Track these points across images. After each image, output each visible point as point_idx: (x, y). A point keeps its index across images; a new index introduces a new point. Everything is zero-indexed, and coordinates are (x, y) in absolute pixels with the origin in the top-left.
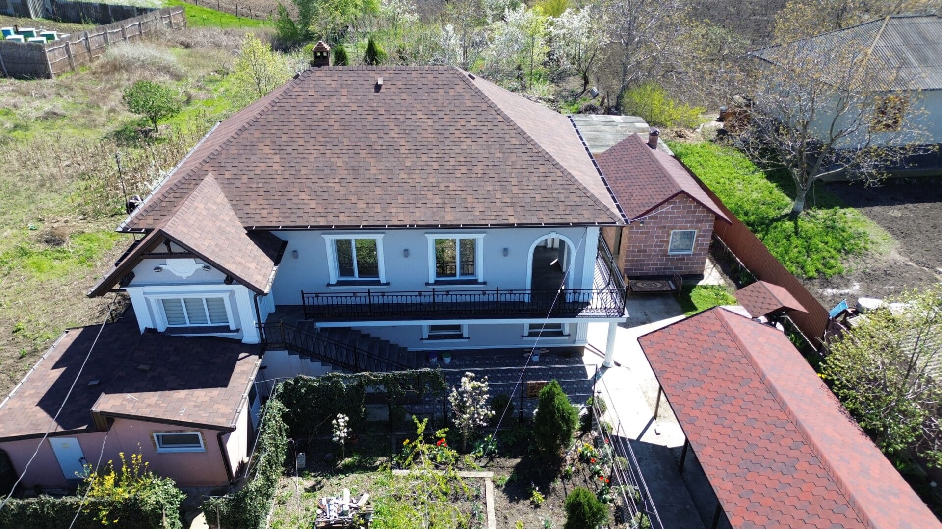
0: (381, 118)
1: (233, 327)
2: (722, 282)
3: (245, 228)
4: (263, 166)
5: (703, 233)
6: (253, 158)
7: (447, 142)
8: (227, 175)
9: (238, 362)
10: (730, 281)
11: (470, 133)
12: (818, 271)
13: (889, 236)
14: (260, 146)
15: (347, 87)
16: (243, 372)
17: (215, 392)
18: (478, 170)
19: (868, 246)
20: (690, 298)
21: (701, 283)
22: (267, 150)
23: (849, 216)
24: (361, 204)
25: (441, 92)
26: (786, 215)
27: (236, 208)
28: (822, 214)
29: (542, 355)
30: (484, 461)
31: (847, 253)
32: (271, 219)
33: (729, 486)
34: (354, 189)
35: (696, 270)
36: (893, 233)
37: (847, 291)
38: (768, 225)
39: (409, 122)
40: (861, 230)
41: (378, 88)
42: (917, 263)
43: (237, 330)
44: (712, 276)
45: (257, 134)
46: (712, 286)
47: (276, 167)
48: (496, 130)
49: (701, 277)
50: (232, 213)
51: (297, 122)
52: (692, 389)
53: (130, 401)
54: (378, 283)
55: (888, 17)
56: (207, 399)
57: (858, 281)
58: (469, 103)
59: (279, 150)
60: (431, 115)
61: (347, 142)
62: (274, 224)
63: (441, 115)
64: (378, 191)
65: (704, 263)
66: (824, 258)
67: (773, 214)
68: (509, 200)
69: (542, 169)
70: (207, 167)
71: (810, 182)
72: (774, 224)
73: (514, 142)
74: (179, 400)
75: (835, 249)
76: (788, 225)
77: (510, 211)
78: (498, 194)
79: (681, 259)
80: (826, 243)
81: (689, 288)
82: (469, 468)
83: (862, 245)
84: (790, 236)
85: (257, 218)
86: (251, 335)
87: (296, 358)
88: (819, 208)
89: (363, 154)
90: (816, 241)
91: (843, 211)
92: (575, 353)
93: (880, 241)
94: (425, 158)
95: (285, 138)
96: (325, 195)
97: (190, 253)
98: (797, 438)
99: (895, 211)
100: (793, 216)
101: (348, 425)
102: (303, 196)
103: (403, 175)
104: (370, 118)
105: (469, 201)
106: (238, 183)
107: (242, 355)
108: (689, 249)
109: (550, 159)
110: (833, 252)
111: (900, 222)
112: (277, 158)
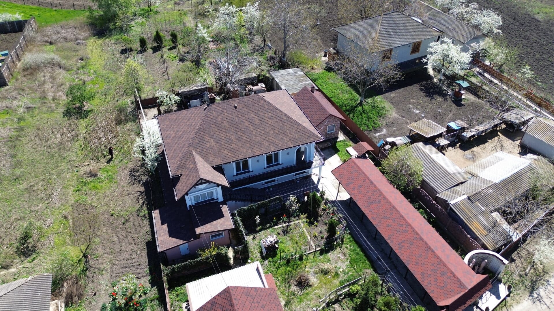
0: (240, 118)
1: (215, 198)
2: (344, 138)
3: (212, 167)
4: (209, 144)
5: (337, 124)
6: (205, 142)
7: (264, 123)
8: (198, 150)
9: (222, 208)
10: (347, 137)
11: (270, 118)
12: (373, 127)
13: (392, 106)
14: (205, 137)
15: (226, 109)
16: (225, 211)
17: (223, 219)
18: (276, 131)
19: (386, 112)
20: (336, 147)
21: (338, 140)
22: (208, 138)
23: (379, 99)
24: (245, 151)
25: (256, 105)
26: (358, 104)
27: (206, 161)
28: (370, 100)
29: (300, 180)
30: (297, 218)
31: (380, 117)
32: (219, 162)
33: (366, 209)
34: (240, 146)
35: (337, 136)
36: (393, 105)
37: (382, 133)
38: (354, 110)
39: (250, 118)
40: (383, 105)
41: (236, 107)
42: (401, 116)
43: (217, 199)
44: (341, 137)
45: (202, 133)
46: (342, 140)
47: (213, 144)
48: (278, 115)
49: (338, 138)
50: (206, 163)
51: (214, 126)
52: (351, 185)
53: (203, 228)
54: (249, 172)
55: (382, 15)
56: (222, 222)
57: (385, 128)
58: (267, 107)
59: (212, 137)
60: (256, 114)
61: (232, 130)
62: (220, 164)
63: (259, 113)
64: (248, 145)
65: (338, 133)
66: (373, 121)
67: (354, 104)
68: (288, 139)
69: (295, 126)
70: (190, 149)
71: (365, 90)
72: (356, 109)
73: (285, 118)
74: (215, 224)
75: (376, 116)
76: (360, 108)
77: (290, 142)
78: (285, 138)
79: (331, 134)
80: (373, 114)
81: (335, 142)
82: (294, 221)
83: (384, 112)
84: (361, 113)
85: (214, 163)
86: (221, 199)
87: (234, 202)
88: (369, 98)
89: (239, 133)
90: (370, 114)
91: (376, 97)
92: (309, 176)
93: (390, 109)
94: (259, 130)
95: (212, 133)
96: (232, 150)
97: (207, 182)
98: (380, 194)
99: (392, 94)
100: (361, 104)
101: (259, 218)
102: (225, 152)
103: (254, 138)
104: (237, 119)
105: (277, 142)
106: (203, 152)
107: (221, 206)
108: (333, 130)
109: (297, 122)
110: (376, 117)
111: (395, 99)
112: (212, 140)
